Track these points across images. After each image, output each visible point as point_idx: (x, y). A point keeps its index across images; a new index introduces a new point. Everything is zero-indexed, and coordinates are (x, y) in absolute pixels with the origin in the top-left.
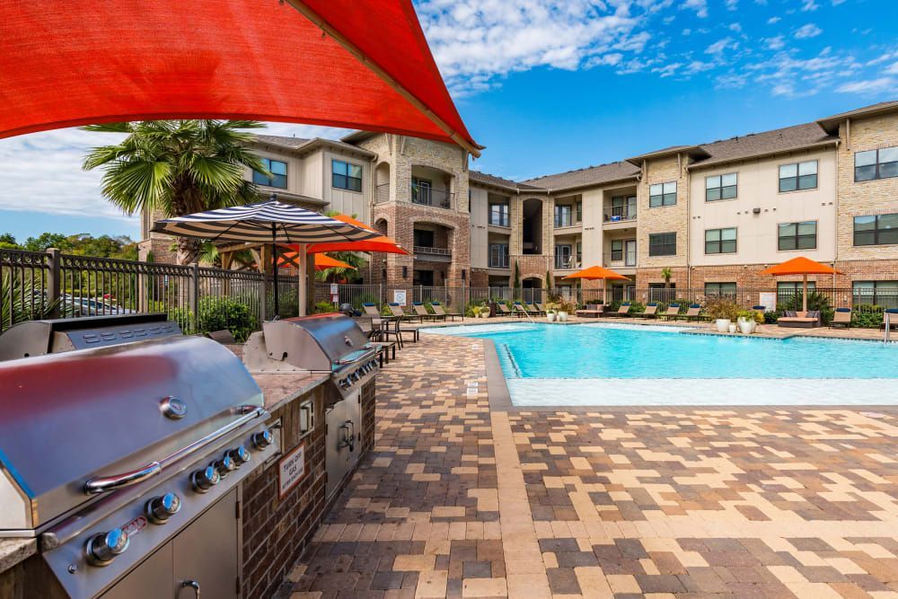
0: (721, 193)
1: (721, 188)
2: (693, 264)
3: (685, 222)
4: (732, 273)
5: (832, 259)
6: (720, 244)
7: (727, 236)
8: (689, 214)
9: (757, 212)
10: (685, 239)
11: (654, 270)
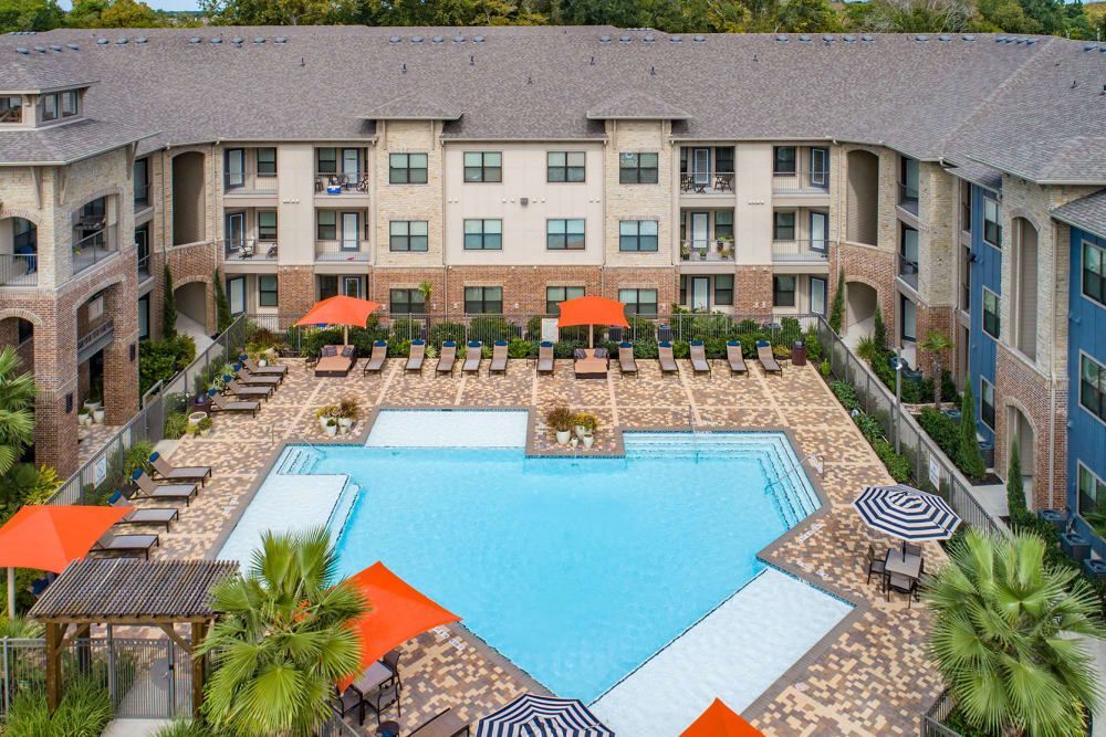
0: (483, 173)
1: (483, 168)
2: (451, 262)
3: (440, 208)
4: (495, 276)
5: (599, 262)
6: (484, 239)
7: (491, 228)
8: (444, 199)
9: (524, 202)
10: (440, 230)
11: (398, 271)
